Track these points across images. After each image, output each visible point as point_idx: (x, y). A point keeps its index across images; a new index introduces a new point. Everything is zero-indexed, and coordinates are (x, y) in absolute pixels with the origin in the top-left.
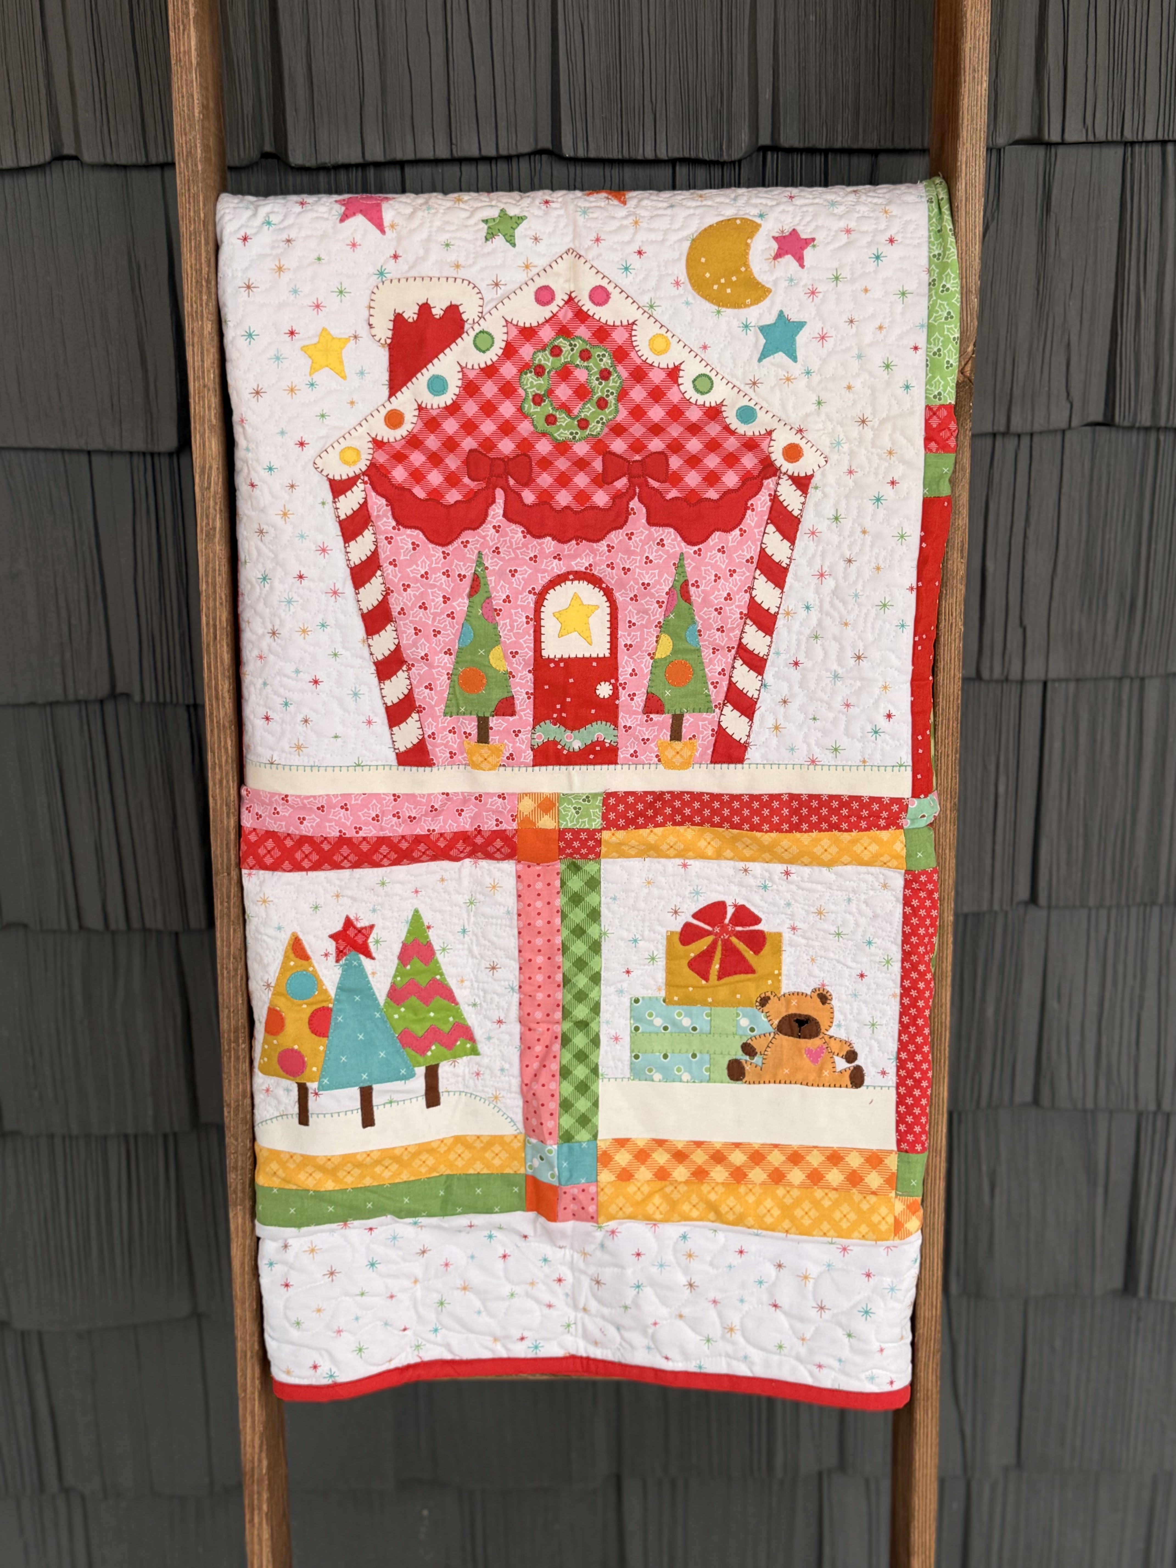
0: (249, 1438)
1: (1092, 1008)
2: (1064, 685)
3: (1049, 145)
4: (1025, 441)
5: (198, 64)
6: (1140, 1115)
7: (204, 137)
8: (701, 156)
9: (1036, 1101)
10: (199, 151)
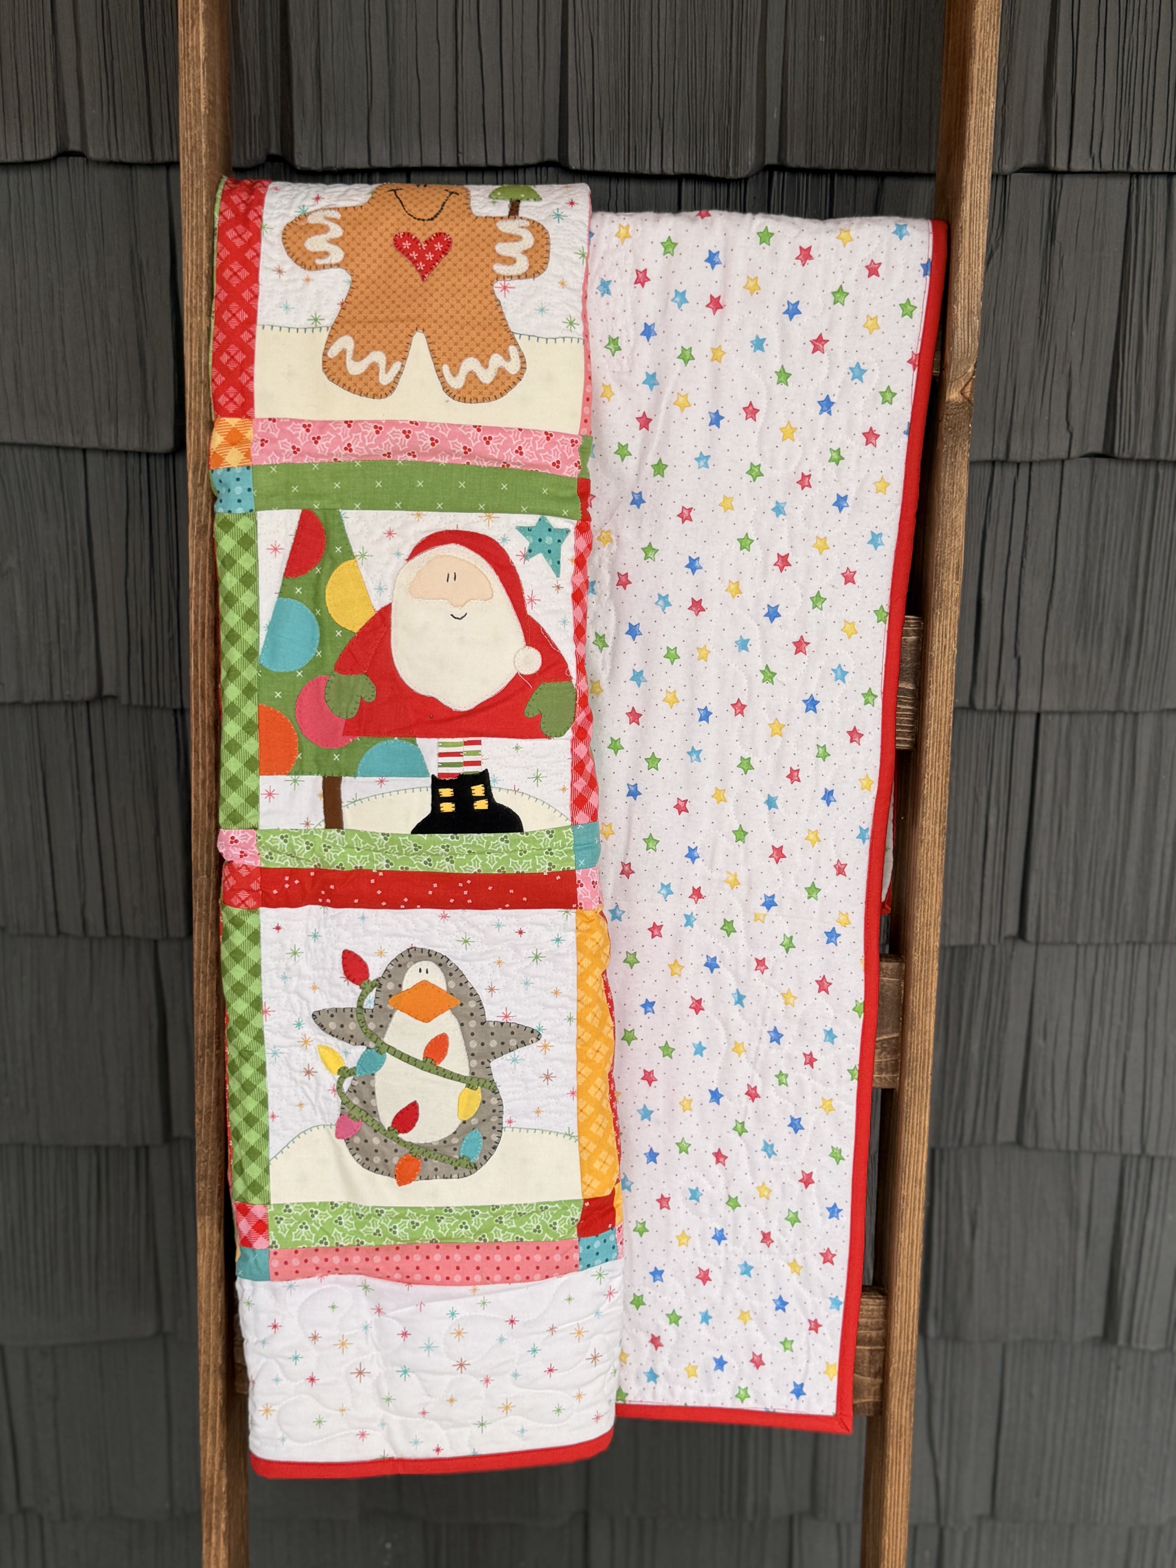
0: (209, 1455)
1: (1078, 1047)
2: (1057, 717)
3: (1055, 173)
4: (1024, 470)
5: (206, 59)
6: (1124, 1158)
7: (209, 133)
8: (707, 172)
9: (1019, 1141)
10: (204, 146)
